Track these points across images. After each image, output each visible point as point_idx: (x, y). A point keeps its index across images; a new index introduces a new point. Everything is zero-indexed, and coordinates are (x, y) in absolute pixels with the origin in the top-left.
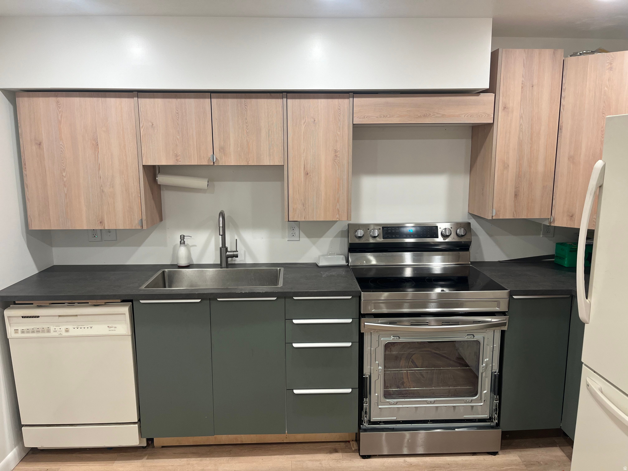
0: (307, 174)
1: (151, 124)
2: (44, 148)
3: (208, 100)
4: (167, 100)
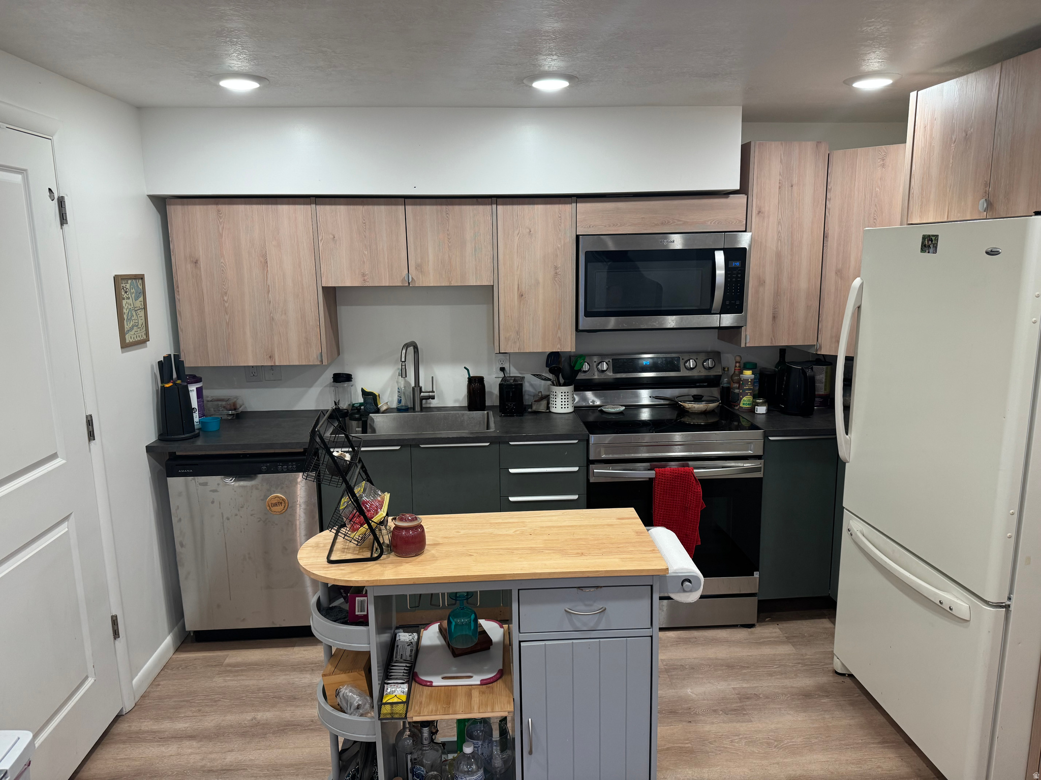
0: (522, 295)
1: (333, 237)
2: (202, 266)
3: (401, 208)
4: (352, 207)
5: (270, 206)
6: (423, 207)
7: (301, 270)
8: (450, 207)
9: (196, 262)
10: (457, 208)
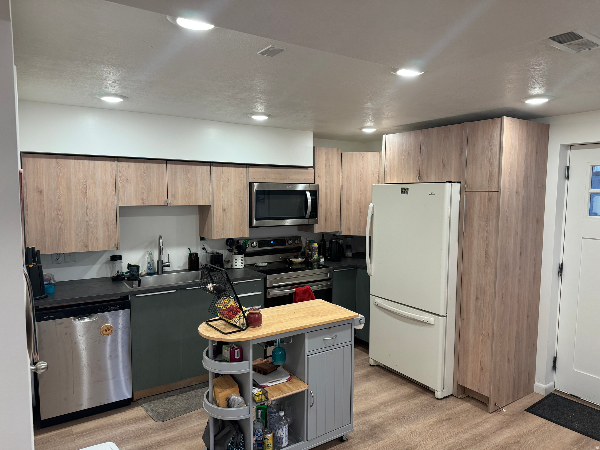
0: (225, 210)
1: (126, 179)
2: (44, 195)
3: (165, 165)
4: (138, 164)
5: (90, 161)
6: (176, 165)
7: (107, 197)
8: (190, 166)
9: (41, 192)
10: (193, 167)
